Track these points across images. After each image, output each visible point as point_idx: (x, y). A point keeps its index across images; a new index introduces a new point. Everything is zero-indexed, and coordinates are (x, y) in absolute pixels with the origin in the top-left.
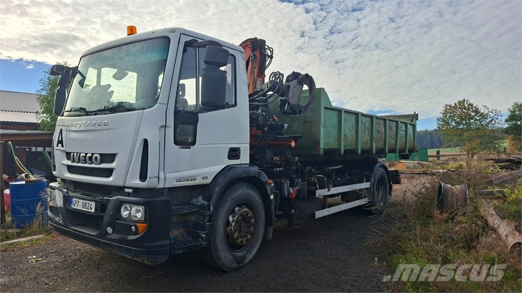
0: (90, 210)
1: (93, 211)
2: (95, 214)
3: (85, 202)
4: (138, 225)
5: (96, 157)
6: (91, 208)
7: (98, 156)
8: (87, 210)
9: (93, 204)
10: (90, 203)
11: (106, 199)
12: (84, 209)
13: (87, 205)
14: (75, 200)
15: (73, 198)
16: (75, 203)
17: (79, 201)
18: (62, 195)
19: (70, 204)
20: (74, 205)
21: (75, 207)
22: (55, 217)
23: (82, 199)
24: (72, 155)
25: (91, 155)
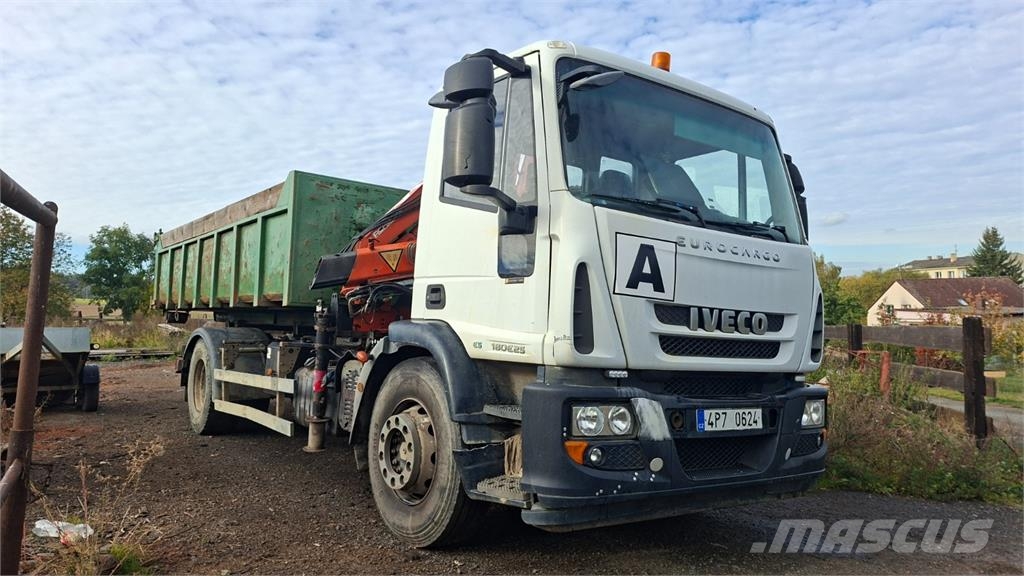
0: (754, 426)
1: (760, 425)
2: (764, 432)
3: (741, 411)
4: (823, 431)
5: (760, 320)
6: (755, 422)
7: (764, 317)
8: (747, 427)
9: (759, 411)
10: (752, 411)
11: (780, 399)
12: (741, 428)
13: (748, 417)
14: (714, 412)
15: (708, 408)
16: (713, 420)
17: (725, 413)
18: (660, 409)
19: (693, 426)
20: (712, 424)
21: (714, 429)
22: (625, 474)
23: (733, 407)
24: (694, 312)
25: (748, 315)
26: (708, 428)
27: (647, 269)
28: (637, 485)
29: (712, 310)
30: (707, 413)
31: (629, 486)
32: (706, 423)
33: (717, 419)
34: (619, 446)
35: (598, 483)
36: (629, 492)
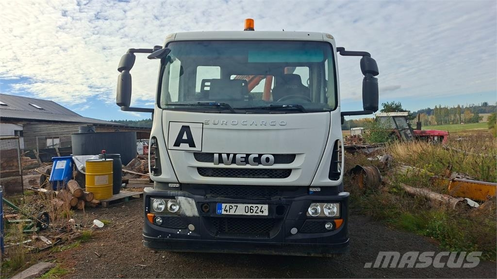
0: (260, 214)
1: (265, 214)
2: (270, 217)
3: (249, 206)
4: (335, 221)
5: (268, 158)
6: (263, 212)
7: (271, 157)
8: (253, 214)
9: (266, 207)
10: (260, 206)
11: (287, 200)
12: (249, 214)
13: (255, 209)
14: (228, 205)
15: (223, 203)
16: (228, 208)
17: (237, 206)
18: (193, 202)
19: (214, 211)
20: (227, 211)
21: (228, 213)
22: (174, 230)
23: (243, 203)
24: (216, 156)
25: (257, 156)
26: (224, 213)
27: (185, 137)
28: (180, 236)
29: (228, 155)
30: (224, 205)
31: (174, 235)
32: (223, 210)
33: (230, 209)
34: (169, 218)
35: (159, 233)
36: (176, 238)
